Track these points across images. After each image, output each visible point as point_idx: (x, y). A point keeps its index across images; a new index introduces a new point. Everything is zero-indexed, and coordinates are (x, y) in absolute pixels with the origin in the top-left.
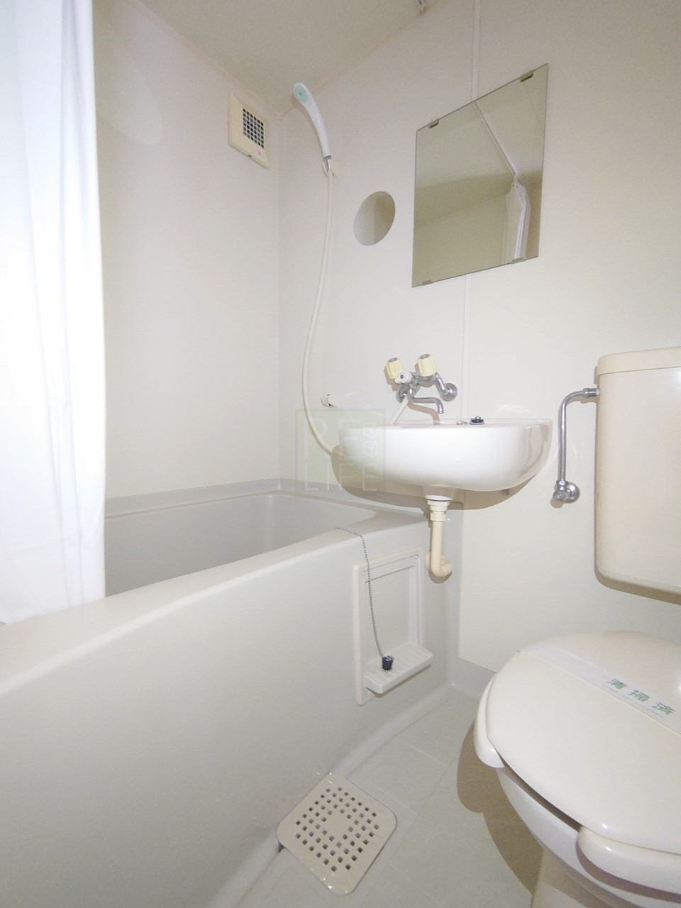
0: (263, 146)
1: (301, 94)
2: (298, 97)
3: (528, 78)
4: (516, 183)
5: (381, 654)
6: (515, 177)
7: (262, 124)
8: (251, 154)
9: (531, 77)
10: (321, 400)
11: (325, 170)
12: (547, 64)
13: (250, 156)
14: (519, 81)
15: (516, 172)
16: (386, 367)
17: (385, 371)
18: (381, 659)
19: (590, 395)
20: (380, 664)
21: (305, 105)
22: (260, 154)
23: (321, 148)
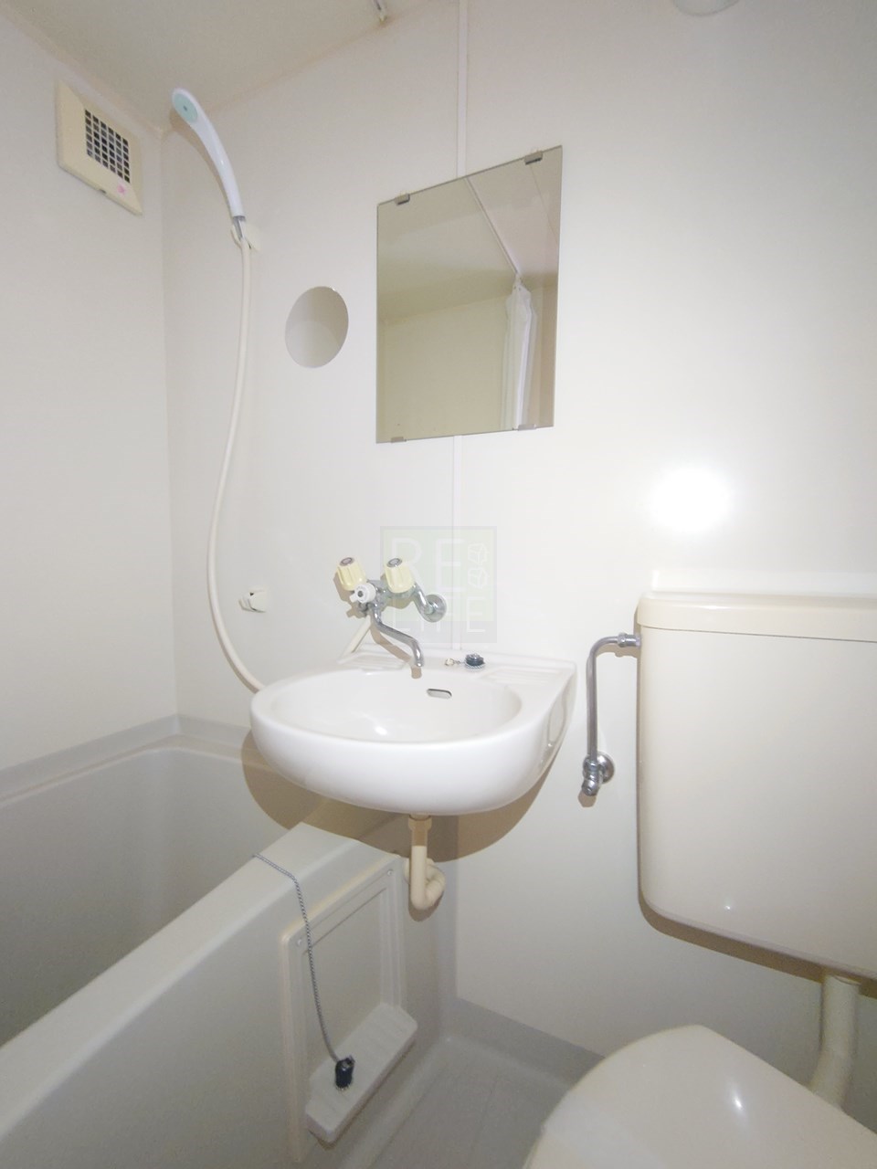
0: (127, 179)
1: (186, 109)
2: (183, 114)
3: (536, 160)
4: (518, 284)
5: (334, 1057)
6: (518, 276)
7: (125, 142)
8: (105, 188)
9: (539, 159)
10: (240, 603)
11: (236, 237)
12: (560, 147)
13: (104, 192)
14: (523, 162)
15: (518, 268)
16: (337, 574)
17: (337, 580)
18: (334, 1064)
19: (628, 646)
20: (332, 1075)
21: (194, 126)
22: (122, 190)
23: (227, 202)
